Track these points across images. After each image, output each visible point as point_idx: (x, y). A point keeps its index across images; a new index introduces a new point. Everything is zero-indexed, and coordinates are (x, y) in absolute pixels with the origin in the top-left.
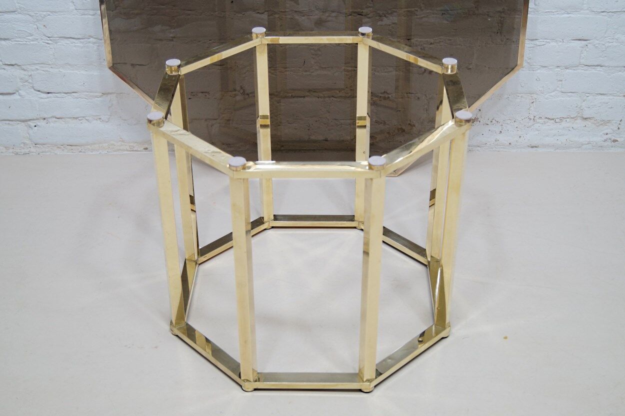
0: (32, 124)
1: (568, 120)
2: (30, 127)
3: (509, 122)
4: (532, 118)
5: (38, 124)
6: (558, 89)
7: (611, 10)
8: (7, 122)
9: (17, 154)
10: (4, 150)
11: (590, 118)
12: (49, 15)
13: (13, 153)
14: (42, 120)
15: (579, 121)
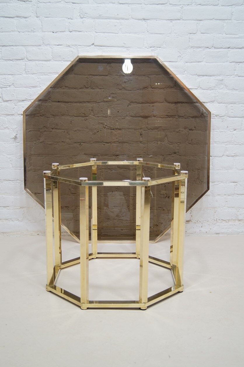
1: (232, 221)
3: (205, 222)
4: (216, 219)
6: (226, 206)
11: (241, 220)
15: (237, 222)
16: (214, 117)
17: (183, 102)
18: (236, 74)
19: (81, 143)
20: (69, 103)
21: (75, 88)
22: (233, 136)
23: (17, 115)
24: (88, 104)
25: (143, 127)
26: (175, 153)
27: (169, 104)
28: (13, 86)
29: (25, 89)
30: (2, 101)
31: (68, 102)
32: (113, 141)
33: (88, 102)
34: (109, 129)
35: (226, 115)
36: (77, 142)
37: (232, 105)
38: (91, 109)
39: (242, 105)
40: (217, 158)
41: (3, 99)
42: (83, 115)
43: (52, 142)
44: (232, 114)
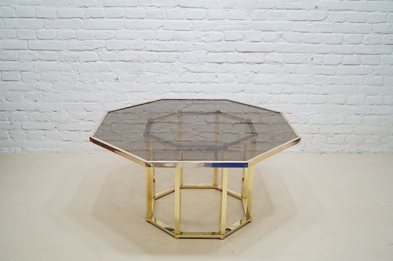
7: (298, 103)
10: (84, 152)
16: (274, 64)
17: (250, 52)
18: (293, 29)
19: (169, 83)
21: (164, 41)
22: (289, 78)
23: (118, 61)
24: (175, 53)
25: (218, 70)
26: (243, 91)
27: (239, 53)
28: (115, 39)
29: (124, 41)
31: (159, 51)
32: (194, 82)
33: (174, 51)
34: (191, 72)
36: (166, 82)
37: (289, 54)
38: (177, 57)
39: (297, 54)
40: (276, 95)
41: (107, 49)
42: (171, 61)
43: (146, 82)
44: (289, 61)
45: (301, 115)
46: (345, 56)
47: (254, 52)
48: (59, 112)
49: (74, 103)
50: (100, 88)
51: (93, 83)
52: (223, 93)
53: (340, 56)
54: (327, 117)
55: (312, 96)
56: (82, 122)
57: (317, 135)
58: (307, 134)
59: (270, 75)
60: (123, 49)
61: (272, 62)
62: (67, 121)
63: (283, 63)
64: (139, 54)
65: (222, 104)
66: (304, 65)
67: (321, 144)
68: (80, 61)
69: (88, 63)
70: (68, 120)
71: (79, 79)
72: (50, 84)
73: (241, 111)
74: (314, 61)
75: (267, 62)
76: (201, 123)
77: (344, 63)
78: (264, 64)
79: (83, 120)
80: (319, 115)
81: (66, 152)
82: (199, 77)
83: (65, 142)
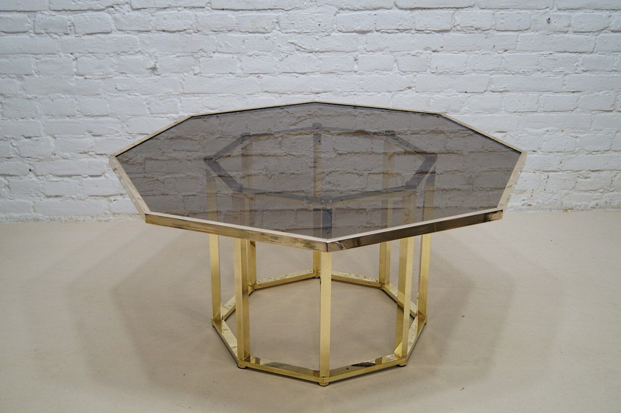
0: (112, 198)
2: (111, 201)
4: (471, 187)
5: (117, 198)
7: (520, 111)
8: (94, 197)
9: (100, 221)
10: (90, 218)
12: (131, 118)
13: (97, 220)
14: (120, 196)
16: (473, 32)
17: (424, 9)
19: (260, 75)
20: (240, 12)
22: (503, 60)
23: (155, 31)
24: (271, 13)
25: (359, 47)
26: (410, 88)
27: (401, 11)
30: (130, 9)
31: (238, 10)
32: (310, 71)
33: (269, 9)
34: (304, 52)
35: (492, 28)
36: (254, 74)
37: (502, 12)
38: (275, 20)
39: (519, 11)
40: (476, 96)
41: (131, 7)
42: (263, 30)
43: (214, 74)
44: (502, 26)
45: (525, 135)
46: (614, 14)
47: (432, 9)
48: (36, 138)
49: (68, 119)
50: (120, 88)
51: (105, 77)
52: (369, 94)
53: (605, 14)
54: (577, 137)
55: (547, 95)
56: (85, 157)
57: (557, 173)
58: (538, 173)
59: (463, 54)
60: (165, 6)
61: (468, 28)
62: (53, 156)
63: (491, 29)
64: (198, 17)
65: (367, 115)
66: (532, 33)
67: (565, 191)
68: (76, 33)
69: (94, 37)
70: (55, 154)
71: (75, 70)
72: (16, 81)
73: (406, 129)
74: (552, 24)
75: (459, 28)
76: (326, 155)
77: (611, 29)
78: (452, 34)
79: (85, 153)
80: (562, 134)
81: (54, 220)
82: (321, 62)
83: (51, 199)
